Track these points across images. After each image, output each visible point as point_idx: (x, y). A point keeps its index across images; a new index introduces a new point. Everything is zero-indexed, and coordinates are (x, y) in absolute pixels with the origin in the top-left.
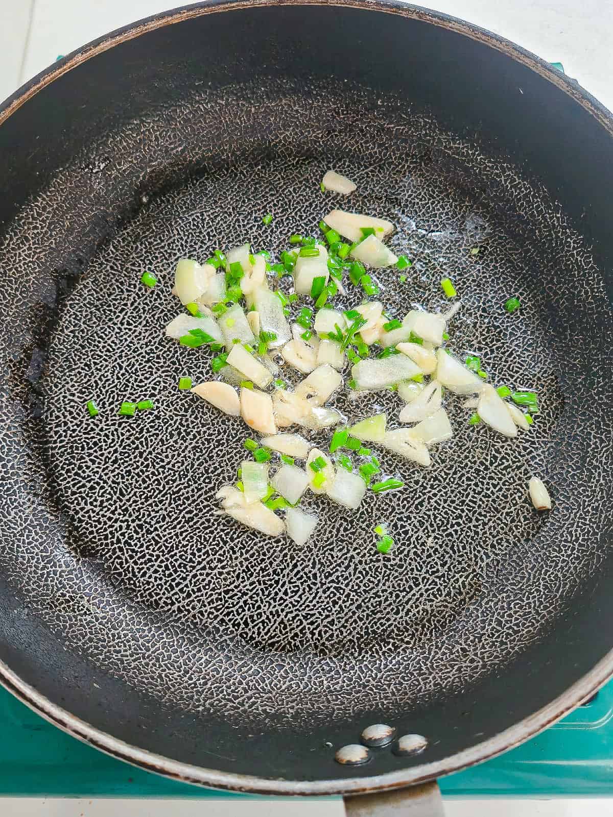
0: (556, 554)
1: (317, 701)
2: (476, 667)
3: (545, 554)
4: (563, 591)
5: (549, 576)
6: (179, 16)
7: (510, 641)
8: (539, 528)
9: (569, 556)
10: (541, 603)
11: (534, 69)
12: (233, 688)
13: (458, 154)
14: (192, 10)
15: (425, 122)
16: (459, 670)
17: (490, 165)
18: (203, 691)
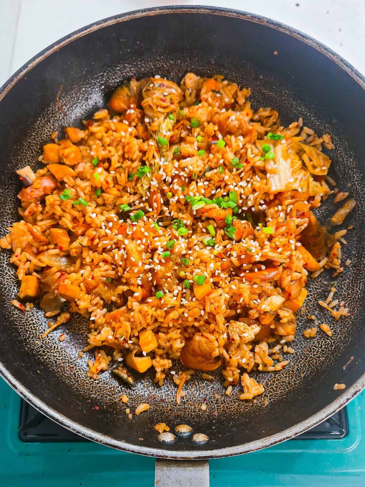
4: (306, 374)
6: (154, 12)
7: (270, 395)
9: (314, 355)
10: (292, 378)
14: (162, 9)
16: (238, 405)
18: (96, 387)
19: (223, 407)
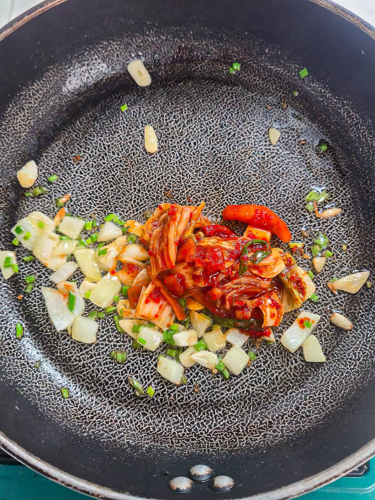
0: (343, 367)
1: (165, 442)
2: (277, 436)
3: (335, 366)
4: (344, 393)
5: (336, 382)
7: (303, 421)
8: (334, 348)
9: (351, 369)
10: (328, 399)
12: (110, 424)
13: (315, 91)
15: (295, 67)
16: (265, 436)
17: (335, 100)
18: (90, 422)
19: (247, 438)
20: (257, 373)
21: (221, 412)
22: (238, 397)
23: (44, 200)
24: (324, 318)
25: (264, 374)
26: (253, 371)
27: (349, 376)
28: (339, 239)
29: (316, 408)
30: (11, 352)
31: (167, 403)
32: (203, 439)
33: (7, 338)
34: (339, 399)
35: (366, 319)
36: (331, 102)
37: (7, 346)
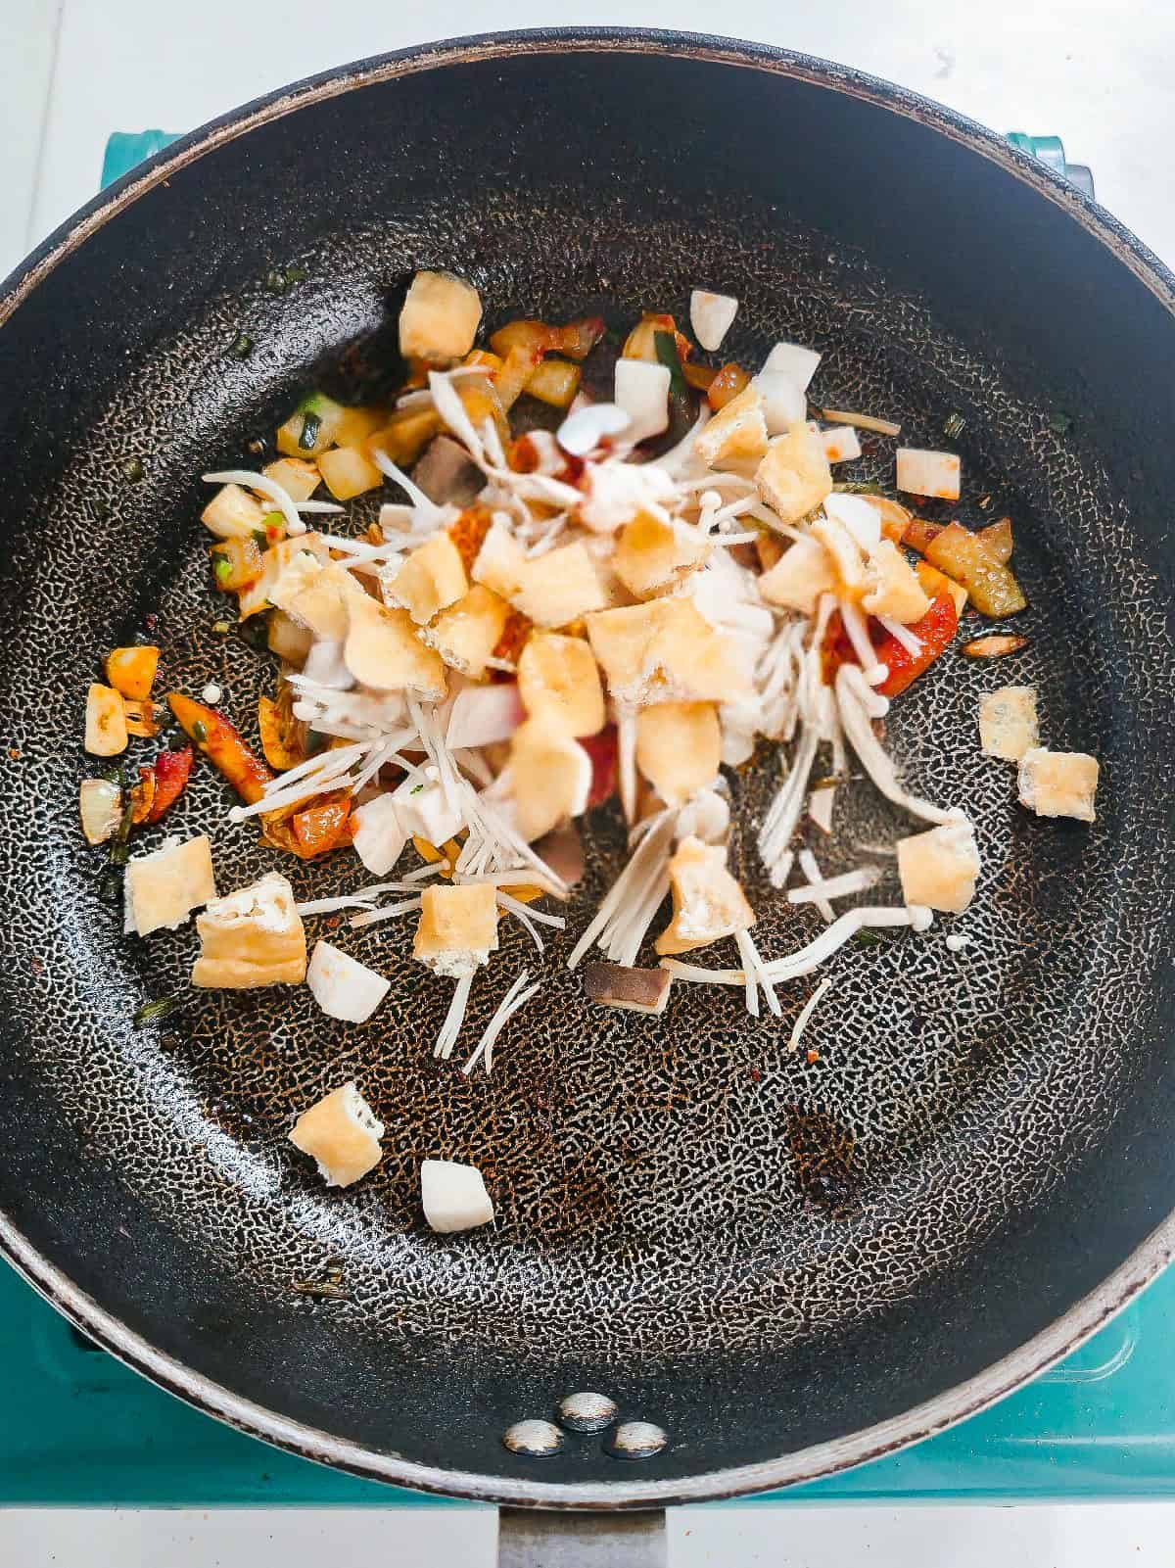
0: (982, 1151)
1: (501, 1329)
2: (793, 1326)
3: (963, 1147)
5: (961, 1190)
7: (863, 1292)
8: (963, 1099)
10: (934, 1235)
11: (1116, 253)
13: (959, 379)
15: (908, 308)
16: (762, 1324)
17: (1014, 410)
18: (308, 1273)
19: (715, 1330)
20: (754, 1158)
21: (653, 1259)
22: (701, 1221)
23: (200, 670)
24: (943, 1018)
25: (773, 1162)
26: (746, 1153)
27: (994, 1178)
28: (999, 802)
29: (900, 1259)
30: (106, 1083)
31: (513, 1229)
32: (601, 1327)
33: (98, 1044)
34: (961, 1238)
35: (1056, 1025)
36: (1005, 414)
37: (96, 1068)
